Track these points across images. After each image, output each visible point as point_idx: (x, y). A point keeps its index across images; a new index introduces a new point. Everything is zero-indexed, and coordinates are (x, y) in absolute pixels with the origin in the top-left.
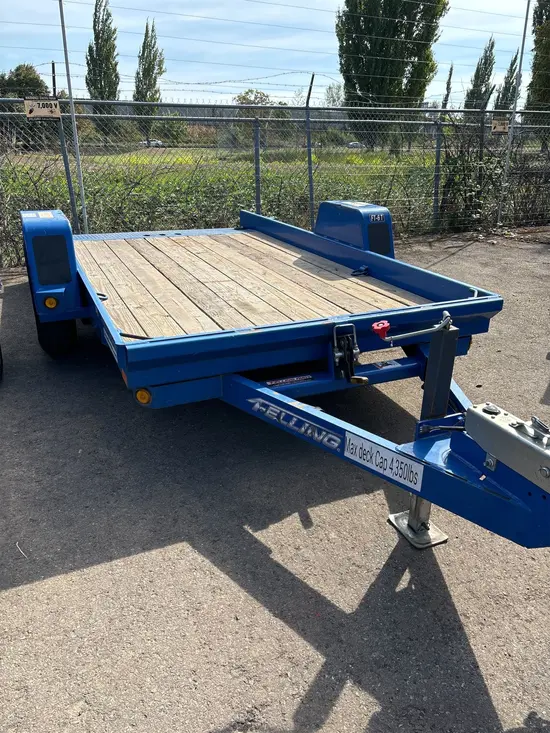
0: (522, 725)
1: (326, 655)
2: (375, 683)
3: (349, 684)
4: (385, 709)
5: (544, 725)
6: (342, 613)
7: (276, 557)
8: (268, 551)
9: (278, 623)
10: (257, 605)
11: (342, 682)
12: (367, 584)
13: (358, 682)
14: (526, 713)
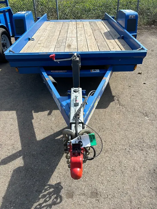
0: (54, 185)
1: (22, 149)
2: (27, 159)
3: (22, 157)
4: (24, 166)
5: (60, 187)
6: (36, 140)
7: (33, 121)
8: (33, 118)
9: (19, 137)
10: (18, 131)
11: (20, 156)
12: (50, 134)
13: (24, 158)
14: (58, 182)
